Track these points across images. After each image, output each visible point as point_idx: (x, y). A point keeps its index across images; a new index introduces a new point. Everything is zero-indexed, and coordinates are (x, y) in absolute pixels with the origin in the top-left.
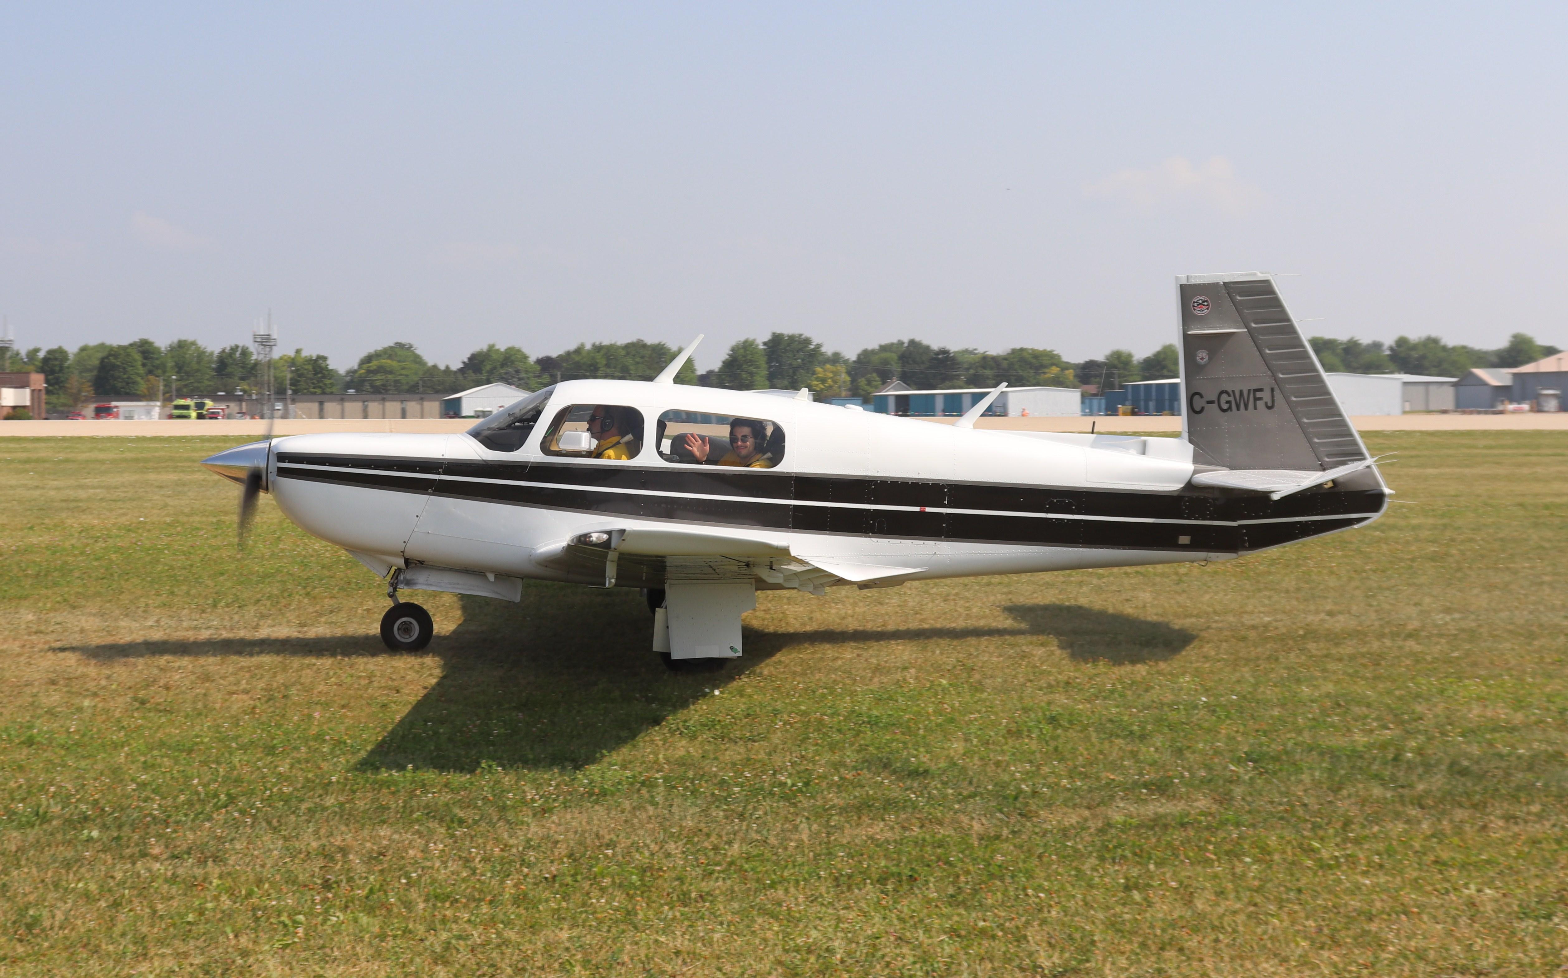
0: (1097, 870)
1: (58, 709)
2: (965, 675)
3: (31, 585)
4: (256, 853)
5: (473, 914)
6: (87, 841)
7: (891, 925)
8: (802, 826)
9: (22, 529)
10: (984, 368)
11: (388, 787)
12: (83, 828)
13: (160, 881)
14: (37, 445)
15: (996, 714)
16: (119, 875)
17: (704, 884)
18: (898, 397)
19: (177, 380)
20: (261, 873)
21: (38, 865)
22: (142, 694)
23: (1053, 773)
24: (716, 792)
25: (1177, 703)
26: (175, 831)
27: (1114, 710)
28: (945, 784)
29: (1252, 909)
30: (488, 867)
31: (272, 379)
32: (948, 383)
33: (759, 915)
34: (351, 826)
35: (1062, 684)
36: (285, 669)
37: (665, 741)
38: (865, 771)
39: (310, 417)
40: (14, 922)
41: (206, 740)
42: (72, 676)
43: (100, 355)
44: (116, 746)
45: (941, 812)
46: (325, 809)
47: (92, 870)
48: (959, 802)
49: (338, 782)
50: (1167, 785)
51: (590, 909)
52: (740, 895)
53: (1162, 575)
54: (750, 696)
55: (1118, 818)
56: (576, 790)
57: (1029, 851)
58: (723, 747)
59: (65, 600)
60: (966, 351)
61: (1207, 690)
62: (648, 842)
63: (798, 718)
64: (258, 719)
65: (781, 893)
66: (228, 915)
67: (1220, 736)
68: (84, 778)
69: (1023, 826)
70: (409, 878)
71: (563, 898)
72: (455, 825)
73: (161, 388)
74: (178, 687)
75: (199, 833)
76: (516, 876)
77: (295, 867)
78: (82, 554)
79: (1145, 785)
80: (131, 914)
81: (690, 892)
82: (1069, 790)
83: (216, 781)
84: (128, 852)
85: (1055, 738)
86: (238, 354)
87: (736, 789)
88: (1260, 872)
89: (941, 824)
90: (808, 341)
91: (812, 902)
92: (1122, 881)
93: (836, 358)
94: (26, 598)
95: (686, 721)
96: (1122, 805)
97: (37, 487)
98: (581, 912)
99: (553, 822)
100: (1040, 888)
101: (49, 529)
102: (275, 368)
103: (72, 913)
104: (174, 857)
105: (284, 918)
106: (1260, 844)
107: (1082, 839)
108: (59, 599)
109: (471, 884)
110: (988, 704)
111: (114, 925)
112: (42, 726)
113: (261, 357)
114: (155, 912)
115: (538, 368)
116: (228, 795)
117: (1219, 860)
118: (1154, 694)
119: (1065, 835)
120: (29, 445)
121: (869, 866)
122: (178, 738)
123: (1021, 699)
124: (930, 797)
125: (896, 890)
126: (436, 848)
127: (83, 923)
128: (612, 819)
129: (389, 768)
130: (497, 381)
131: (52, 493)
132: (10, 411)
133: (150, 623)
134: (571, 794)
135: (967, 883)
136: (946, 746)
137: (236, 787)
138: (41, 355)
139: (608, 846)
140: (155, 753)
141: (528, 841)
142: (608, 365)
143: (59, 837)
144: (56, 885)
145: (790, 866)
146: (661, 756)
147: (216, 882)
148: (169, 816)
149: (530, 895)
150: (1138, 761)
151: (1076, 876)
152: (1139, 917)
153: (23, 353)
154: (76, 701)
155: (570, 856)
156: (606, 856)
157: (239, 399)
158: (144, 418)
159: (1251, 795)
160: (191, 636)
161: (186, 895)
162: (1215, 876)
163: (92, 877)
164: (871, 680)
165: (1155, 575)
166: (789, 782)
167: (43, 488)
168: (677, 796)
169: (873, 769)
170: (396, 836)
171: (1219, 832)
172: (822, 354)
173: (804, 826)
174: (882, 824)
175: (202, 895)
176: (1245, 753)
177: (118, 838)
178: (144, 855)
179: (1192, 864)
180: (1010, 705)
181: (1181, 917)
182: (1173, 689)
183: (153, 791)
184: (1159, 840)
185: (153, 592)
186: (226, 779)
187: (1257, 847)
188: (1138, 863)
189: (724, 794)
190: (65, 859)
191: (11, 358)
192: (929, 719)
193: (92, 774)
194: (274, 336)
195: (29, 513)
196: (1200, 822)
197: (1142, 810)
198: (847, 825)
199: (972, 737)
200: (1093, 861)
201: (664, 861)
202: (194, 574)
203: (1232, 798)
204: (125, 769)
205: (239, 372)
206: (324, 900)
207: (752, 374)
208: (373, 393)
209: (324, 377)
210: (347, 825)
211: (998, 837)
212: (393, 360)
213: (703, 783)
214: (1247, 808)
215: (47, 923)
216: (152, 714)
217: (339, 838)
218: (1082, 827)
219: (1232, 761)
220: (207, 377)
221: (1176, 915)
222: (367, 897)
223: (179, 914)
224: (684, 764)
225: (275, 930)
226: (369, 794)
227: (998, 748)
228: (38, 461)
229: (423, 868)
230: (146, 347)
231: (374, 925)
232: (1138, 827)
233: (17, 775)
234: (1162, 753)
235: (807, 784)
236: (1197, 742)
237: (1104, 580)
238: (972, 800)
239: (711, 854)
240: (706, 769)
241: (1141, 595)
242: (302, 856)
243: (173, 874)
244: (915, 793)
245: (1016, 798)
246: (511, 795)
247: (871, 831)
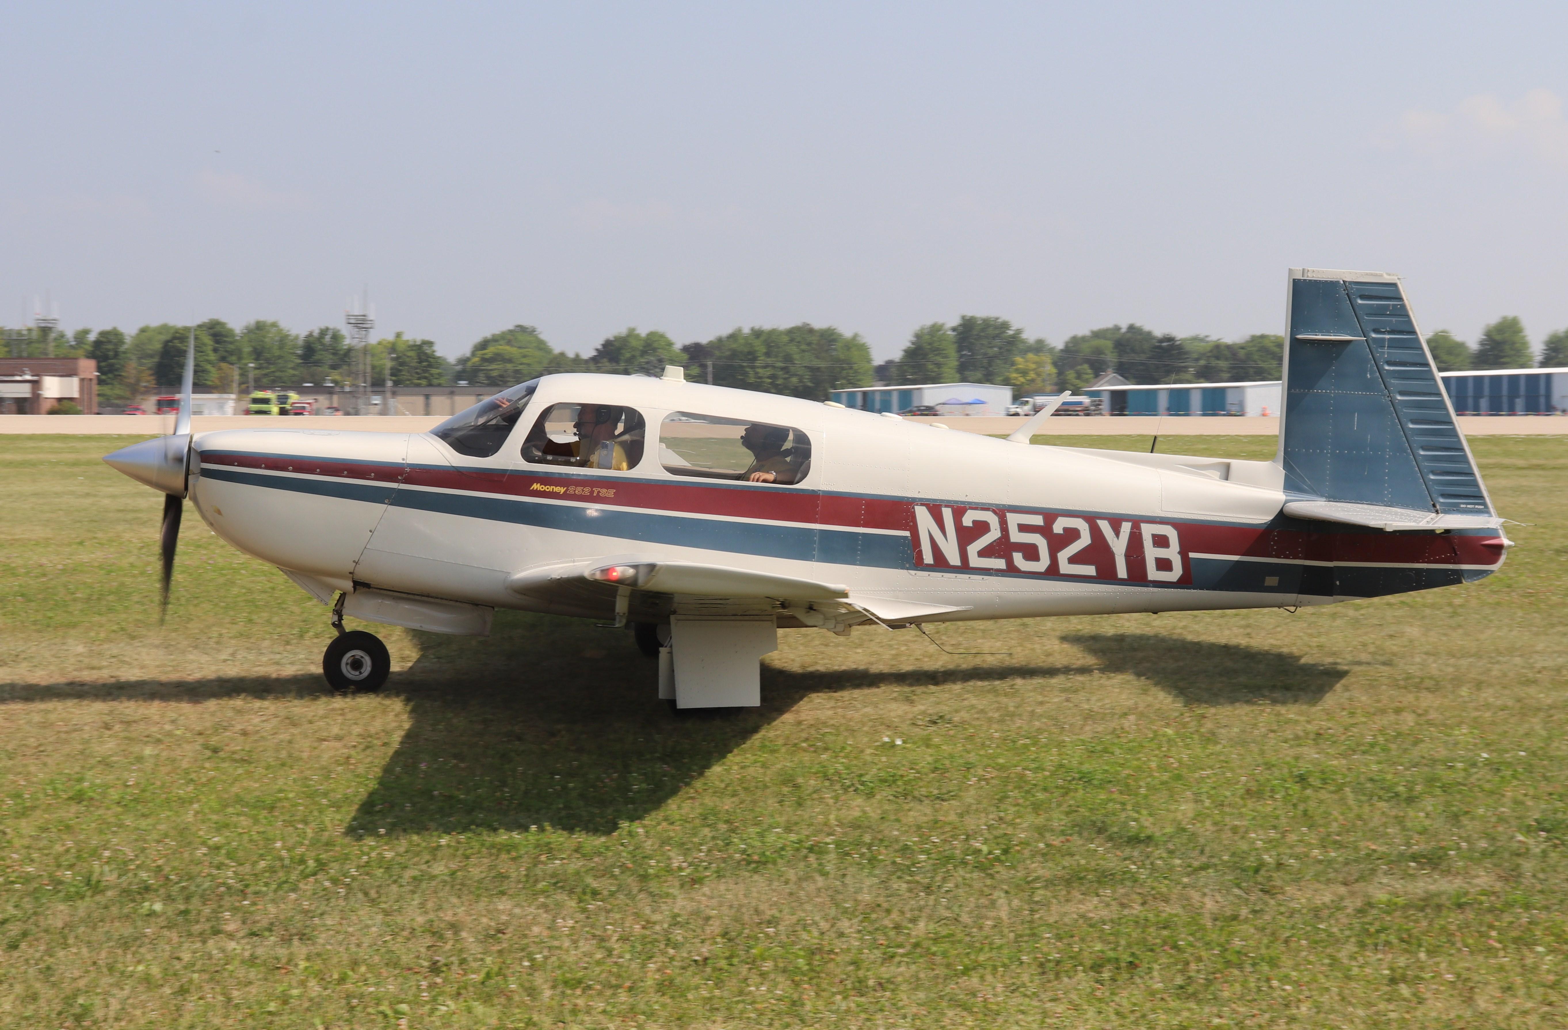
0: (1355, 958)
1: (114, 759)
2: (1194, 723)
3: (82, 611)
4: (351, 929)
5: (608, 1004)
6: (148, 915)
7: (1108, 1021)
8: (1001, 901)
9: (69, 545)
10: (1218, 358)
11: (508, 852)
12: (144, 900)
13: (236, 963)
14: (87, 444)
15: (1232, 770)
16: (186, 957)
17: (883, 969)
18: (1114, 393)
19: (256, 368)
20: (357, 953)
21: (89, 943)
22: (214, 741)
23: (1300, 841)
24: (898, 860)
25: (1453, 760)
26: (254, 904)
27: (1374, 767)
28: (1171, 852)
29: (1547, 1009)
30: (627, 947)
31: (369, 369)
32: (1173, 377)
33: (949, 1007)
34: (465, 898)
35: (1312, 736)
36: (384, 712)
37: (836, 799)
38: (1075, 837)
39: (414, 413)
40: (59, 1014)
41: (291, 795)
42: (130, 718)
43: (164, 337)
44: (183, 802)
45: (1167, 886)
46: (433, 877)
47: (154, 950)
48: (1188, 875)
49: (449, 846)
50: (1440, 858)
51: (749, 999)
52: (927, 984)
53: (1433, 606)
54: (938, 747)
55: (1381, 896)
56: (731, 857)
57: (1273, 934)
58: (906, 807)
59: (122, 629)
60: (1196, 339)
61: (1488, 745)
62: (817, 918)
63: (995, 773)
64: (353, 771)
65: (975, 980)
66: (316, 1005)
67: (1505, 800)
68: (145, 841)
69: (1266, 904)
70: (532, 960)
71: (716, 985)
72: (587, 897)
73: (236, 377)
74: (257, 732)
75: (283, 906)
76: (661, 959)
77: (398, 947)
78: (142, 574)
79: (1414, 858)
80: (201, 1002)
81: (866, 978)
82: (1320, 862)
83: (302, 844)
84: (197, 928)
85: (1305, 800)
86: (327, 339)
87: (923, 857)
88: (1556, 965)
89: (1166, 901)
90: (1005, 326)
91: (1013, 992)
92: (1387, 972)
93: (1039, 347)
94: (74, 626)
95: (861, 775)
96: (1385, 881)
97: (87, 495)
98: (738, 1002)
99: (704, 895)
100: (1285, 979)
101: (101, 544)
102: (373, 355)
103: (131, 1001)
104: (253, 934)
105: (384, 1008)
106: (1556, 931)
107: (1337, 920)
108: (115, 627)
109: (606, 967)
110: (1222, 758)
111: (180, 1016)
112: (94, 778)
113: (355, 342)
114: (229, 1000)
115: (685, 356)
116: (317, 860)
117: (1505, 948)
118: (1423, 749)
119: (1316, 916)
120: (78, 445)
121: (1081, 950)
122: (257, 793)
123: (1262, 753)
124: (1154, 868)
125: (1113, 980)
126: (565, 924)
127: (144, 1013)
128: (774, 891)
129: (509, 829)
130: (636, 372)
131: (106, 502)
132: (55, 403)
133: (223, 657)
134: (724, 860)
135: (1198, 971)
136: (1173, 807)
137: (327, 851)
138: (92, 337)
139: (769, 923)
140: (230, 810)
141: (675, 916)
142: (768, 354)
143: (114, 910)
144: (111, 968)
145: (986, 949)
146: (832, 817)
147: (303, 964)
148: (247, 886)
149: (678, 981)
150: (1404, 828)
151: (1330, 965)
152: (1407, 1016)
153: (70, 334)
154: (136, 749)
155: (724, 935)
156: (767, 935)
157: (330, 392)
158: (216, 414)
159: (1543, 870)
160: (272, 671)
161: (266, 979)
162: (1501, 968)
163: (155, 958)
164: (1081, 728)
165: (1424, 606)
166: (985, 849)
167: (95, 496)
168: (851, 864)
169: (1085, 834)
170: (517, 911)
171: (1505, 915)
172: (1023, 342)
173: (1002, 902)
174: (1095, 900)
175: (286, 979)
176: (1536, 820)
177: (185, 912)
178: (216, 932)
179: (1472, 953)
180: (1249, 759)
181: (1459, 1017)
182: (1446, 742)
183: (229, 855)
184: (1430, 924)
185: (227, 620)
186: (313, 844)
187: (1553, 934)
188: (1406, 951)
189: (907, 863)
190: (121, 937)
191: (55, 339)
192: (1151, 776)
193: (155, 836)
194: (371, 317)
195: (78, 525)
196: (1481, 903)
197: (1410, 887)
198: (1054, 901)
199: (1204, 797)
200: (1351, 947)
201: (836, 941)
202: (276, 598)
203: (1520, 875)
204: (194, 829)
205: (328, 358)
206: (432, 986)
207: (939, 365)
208: (489, 385)
209: (430, 366)
210: (459, 897)
211: (1235, 918)
212: (512, 346)
213: (882, 850)
214: (1539, 887)
215: (99, 1014)
216: (226, 765)
217: (450, 913)
218: (1337, 907)
219: (1519, 830)
220: (291, 365)
221: (1452, 1015)
222: (483, 983)
223: (259, 1003)
224: (859, 827)
225: (373, 1021)
226: (485, 860)
227: (1235, 811)
228: (89, 463)
229: (550, 948)
230: (218, 329)
231: (491, 1017)
232: (1406, 907)
233: (65, 837)
234: (1433, 819)
235: (1006, 852)
236: (1477, 806)
237: (1363, 612)
238: (1203, 873)
239: (892, 933)
240: (886, 832)
241: (1408, 629)
242: (405, 933)
243: (251, 955)
244: (1134, 863)
245: (1257, 871)
246: (653, 862)
247: (1083, 908)
